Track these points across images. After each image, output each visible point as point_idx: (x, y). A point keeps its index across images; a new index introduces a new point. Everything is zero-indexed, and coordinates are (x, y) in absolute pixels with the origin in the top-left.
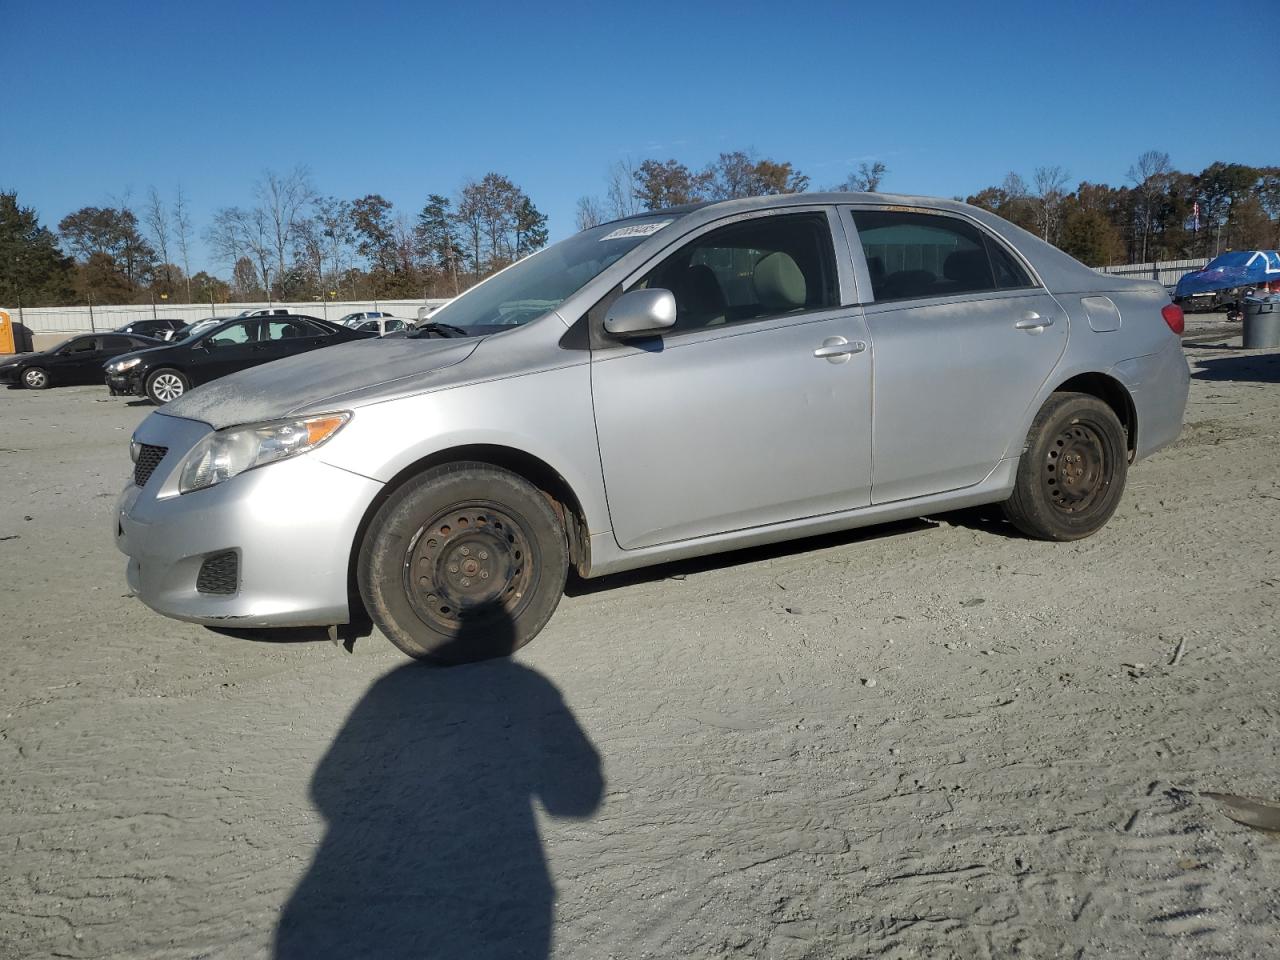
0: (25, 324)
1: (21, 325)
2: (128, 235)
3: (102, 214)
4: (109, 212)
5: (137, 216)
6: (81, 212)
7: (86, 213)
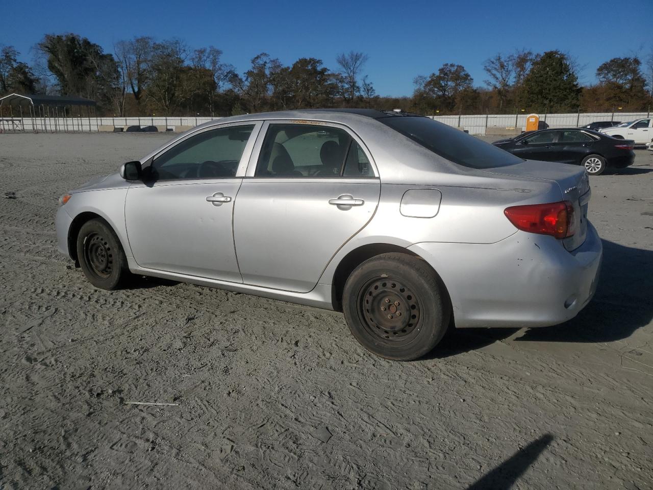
0: (546, 122)
1: (545, 122)
2: (634, 71)
3: (622, 61)
4: (626, 60)
5: (642, 61)
6: (612, 61)
7: (614, 61)
